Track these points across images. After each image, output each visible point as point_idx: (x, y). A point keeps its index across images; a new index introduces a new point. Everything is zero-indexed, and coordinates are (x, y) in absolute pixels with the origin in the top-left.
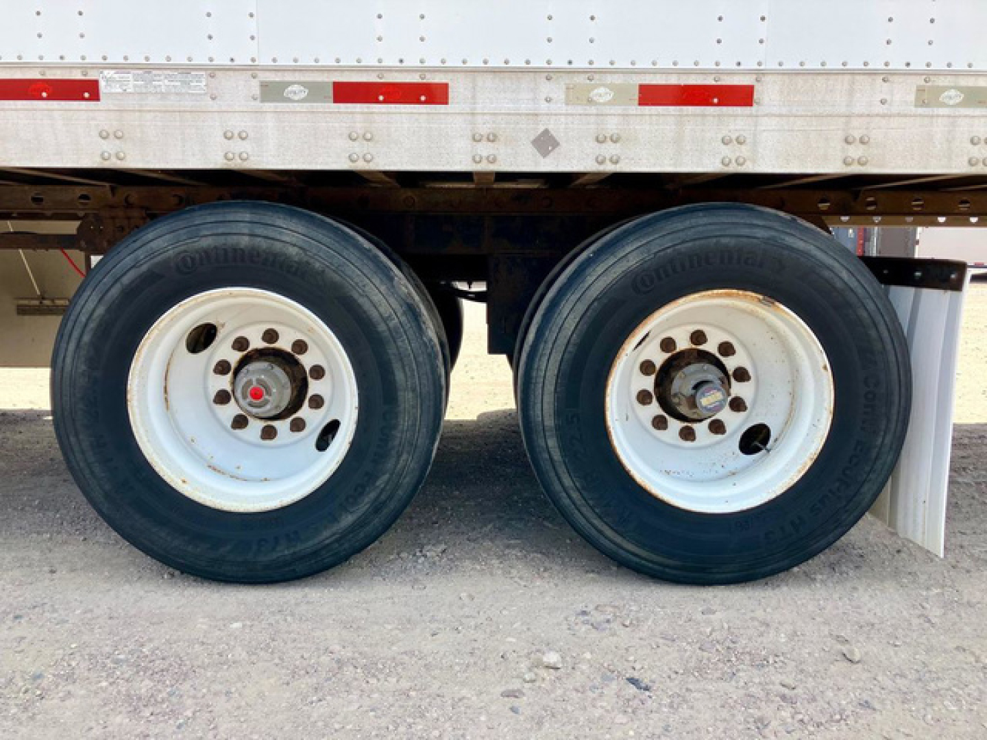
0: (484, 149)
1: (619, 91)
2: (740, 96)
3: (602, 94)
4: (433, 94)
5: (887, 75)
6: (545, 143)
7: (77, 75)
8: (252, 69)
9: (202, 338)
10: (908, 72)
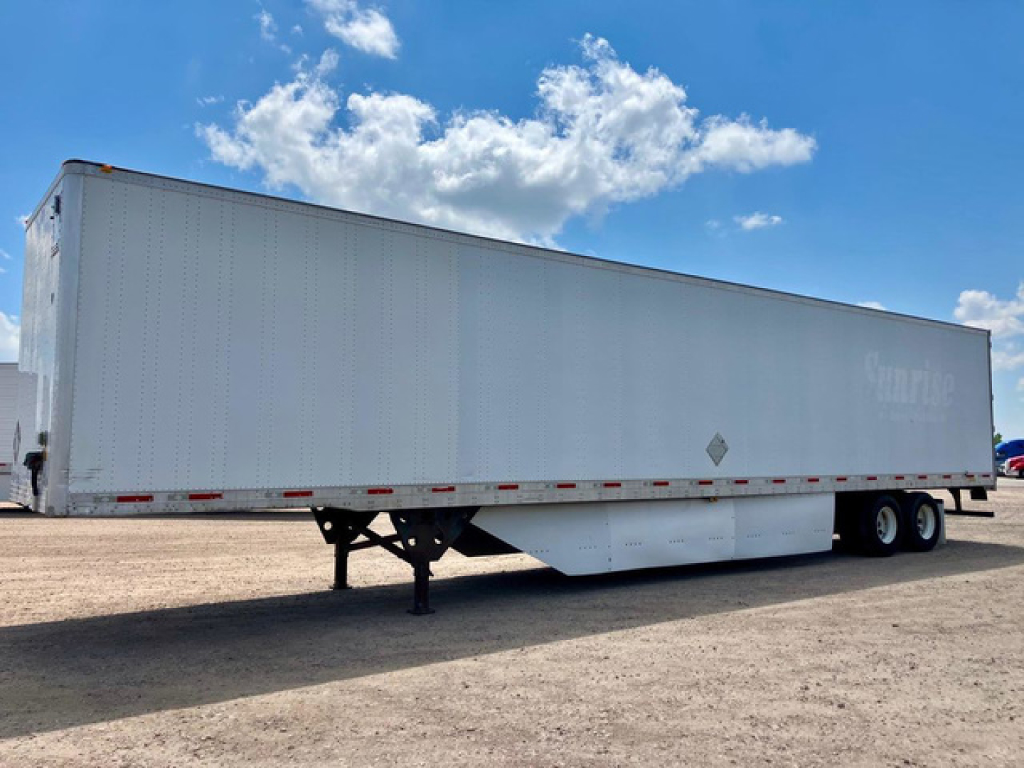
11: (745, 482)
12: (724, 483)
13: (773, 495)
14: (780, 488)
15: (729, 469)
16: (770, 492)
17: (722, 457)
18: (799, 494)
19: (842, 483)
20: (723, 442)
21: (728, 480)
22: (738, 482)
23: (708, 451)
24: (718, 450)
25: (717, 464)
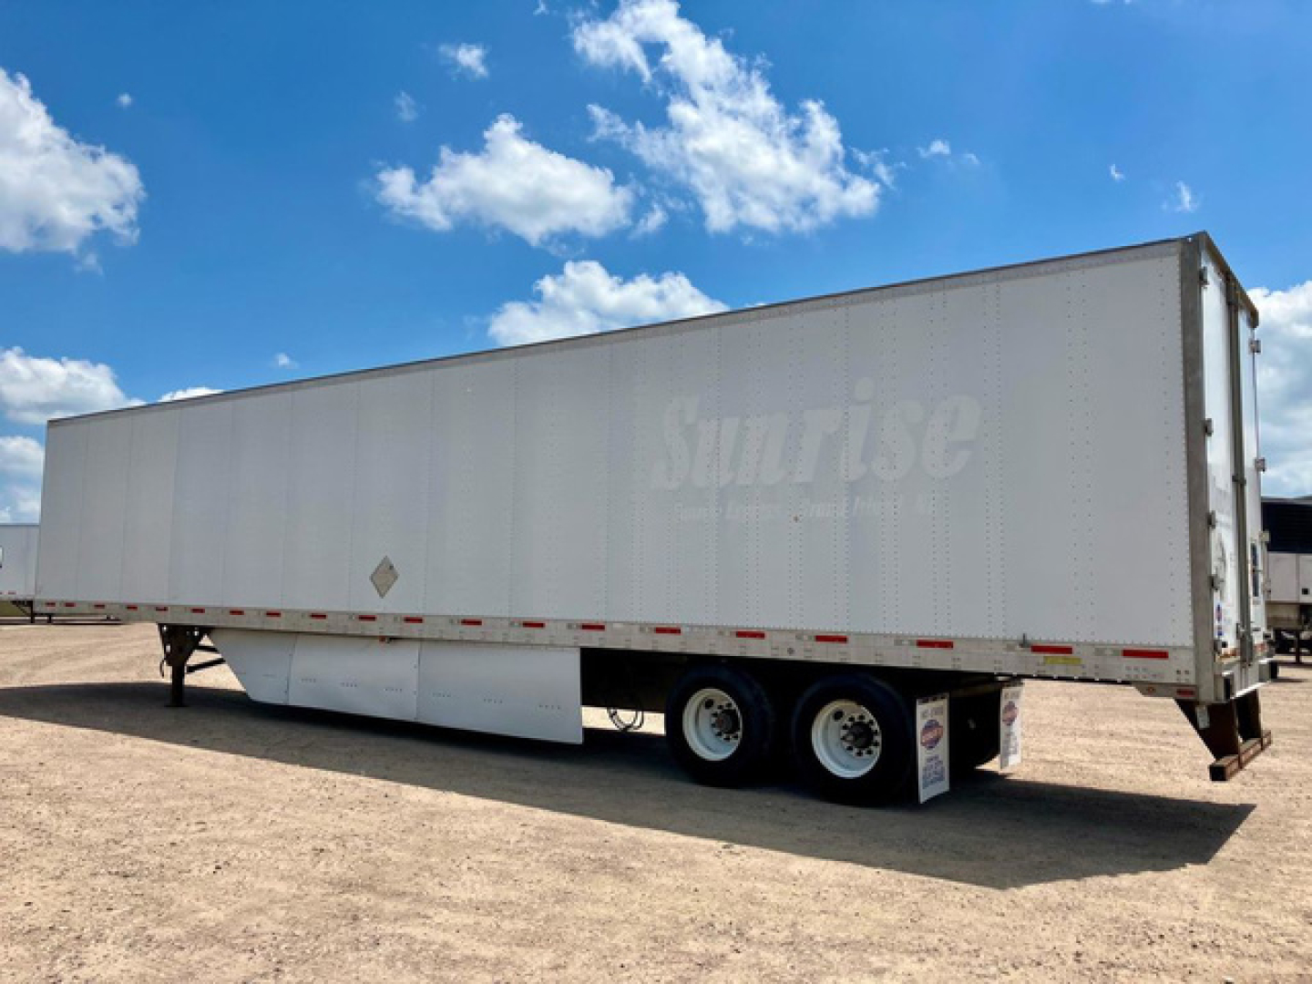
0: (775, 652)
1: (810, 638)
2: (843, 640)
3: (805, 637)
4: (761, 635)
5: (885, 636)
6: (791, 651)
7: (675, 626)
8: (717, 627)
9: (709, 704)
10: (891, 635)
11: (420, 620)
12: (390, 620)
13: (461, 642)
14: (472, 632)
15: (397, 602)
16: (457, 637)
17: (389, 587)
18: (505, 644)
19: (595, 634)
20: (391, 567)
21: (395, 617)
22: (408, 620)
23: (372, 579)
24: (385, 576)
25: (382, 595)
